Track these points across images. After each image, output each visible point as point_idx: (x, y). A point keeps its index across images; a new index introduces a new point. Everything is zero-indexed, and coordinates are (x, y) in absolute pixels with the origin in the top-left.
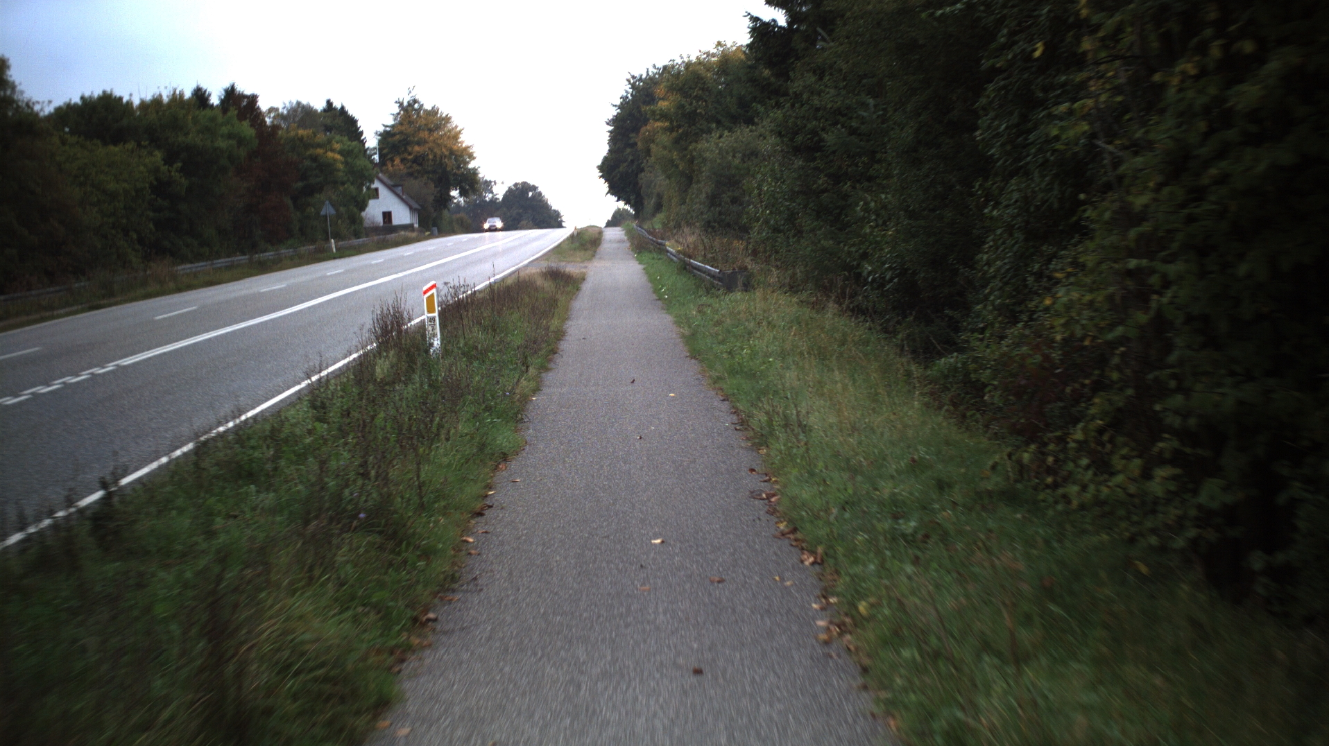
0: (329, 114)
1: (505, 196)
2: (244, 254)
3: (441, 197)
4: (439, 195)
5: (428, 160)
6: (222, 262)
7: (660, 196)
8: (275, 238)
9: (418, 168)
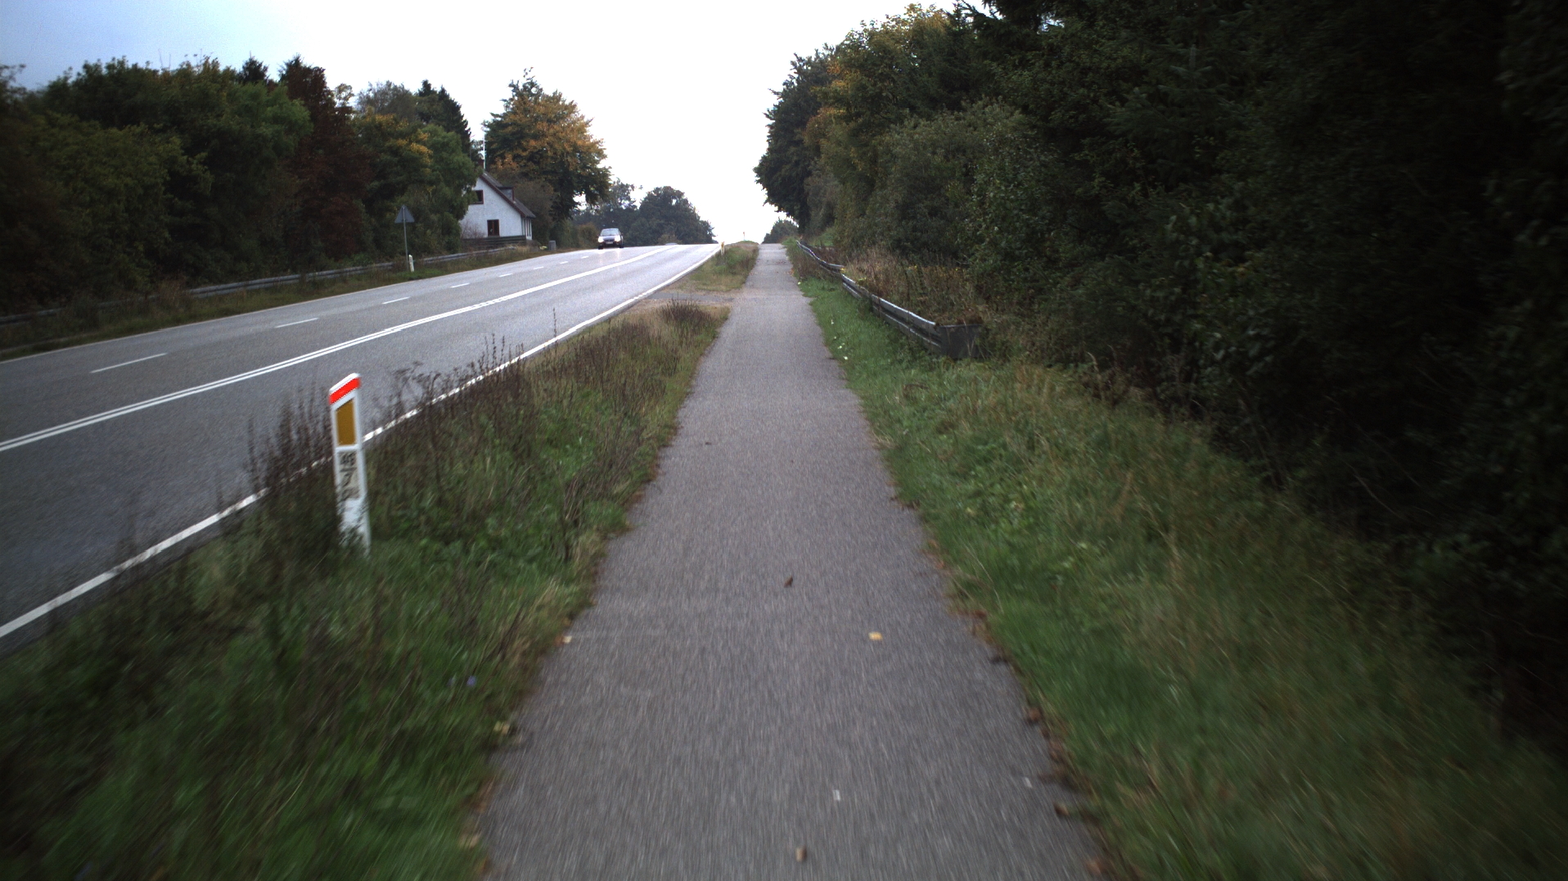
0: (425, 98)
1: (644, 204)
2: (294, 271)
3: (561, 203)
4: (558, 201)
5: (547, 157)
7: (831, 206)
8: (338, 252)
9: (535, 167)
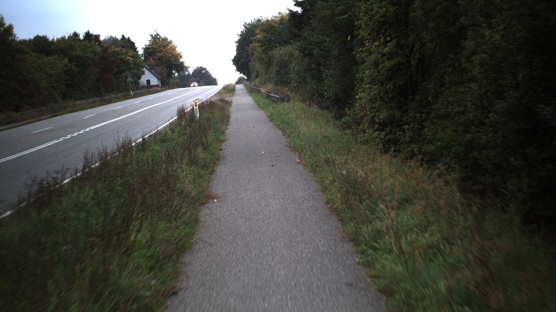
0: (123, 41)
4: (168, 73)
5: (164, 59)
6: (90, 100)
7: (257, 72)
8: (109, 91)
9: (160, 62)
